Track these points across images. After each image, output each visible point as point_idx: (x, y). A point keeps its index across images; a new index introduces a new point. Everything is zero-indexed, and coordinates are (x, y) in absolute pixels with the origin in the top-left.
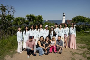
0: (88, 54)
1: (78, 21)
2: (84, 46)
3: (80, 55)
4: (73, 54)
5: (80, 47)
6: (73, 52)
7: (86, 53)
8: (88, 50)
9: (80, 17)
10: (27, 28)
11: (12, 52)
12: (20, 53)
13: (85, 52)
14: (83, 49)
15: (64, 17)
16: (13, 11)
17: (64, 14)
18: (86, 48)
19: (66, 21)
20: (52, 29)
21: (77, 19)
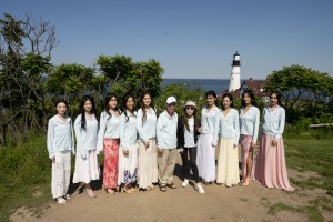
0: (329, 209)
1: (290, 84)
2: (312, 178)
3: (297, 214)
4: (272, 208)
5: (298, 183)
6: (273, 202)
7: (320, 208)
8: (328, 197)
9: (298, 70)
10: (88, 105)
11: (39, 194)
13: (316, 202)
14: (308, 191)
15: (237, 69)
16: (51, 40)
17: (237, 58)
18: (319, 187)
19: (243, 83)
20: (190, 112)
21: (284, 79)
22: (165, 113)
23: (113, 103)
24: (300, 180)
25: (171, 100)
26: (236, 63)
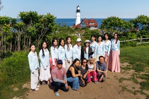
0: (139, 78)
2: (127, 66)
4: (120, 80)
5: (124, 69)
6: (119, 78)
7: (135, 77)
8: (136, 72)
12: (37, 89)
13: (133, 75)
14: (128, 71)
17: (79, 8)
18: (131, 69)
20: (87, 44)
22: (76, 45)
23: (56, 43)
24: (124, 67)
25: (79, 40)
26: (78, 11)
